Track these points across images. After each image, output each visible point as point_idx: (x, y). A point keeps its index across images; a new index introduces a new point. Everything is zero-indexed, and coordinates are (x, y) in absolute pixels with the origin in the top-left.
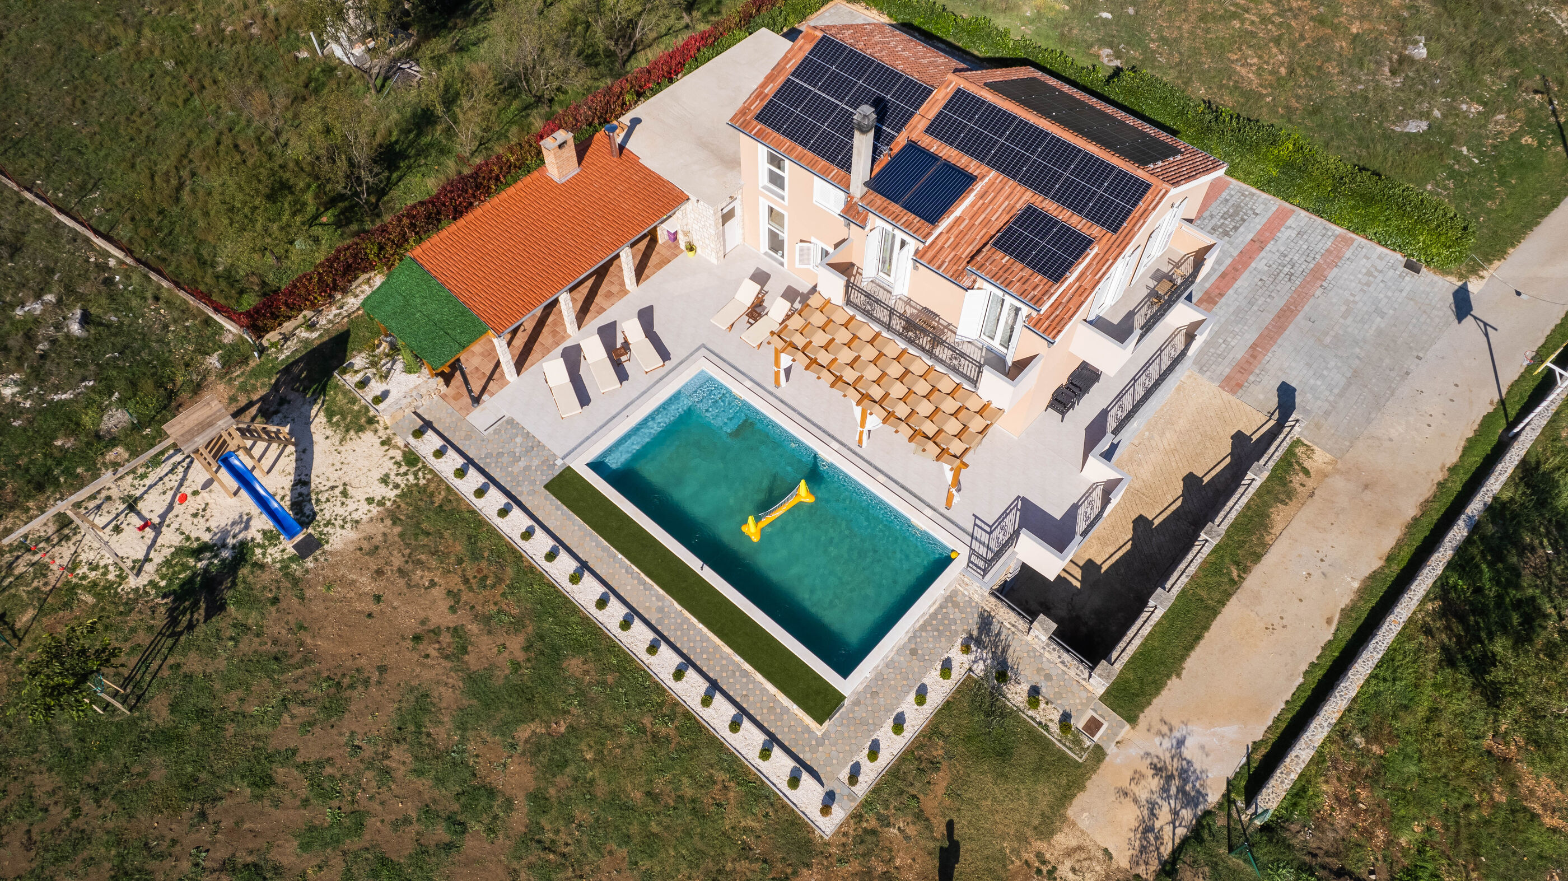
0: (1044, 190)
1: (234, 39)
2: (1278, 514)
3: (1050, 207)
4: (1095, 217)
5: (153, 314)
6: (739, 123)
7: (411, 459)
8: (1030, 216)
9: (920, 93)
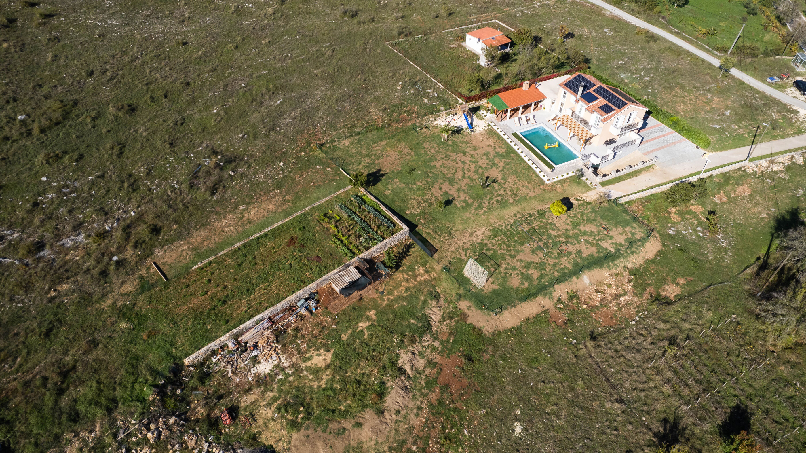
0: (610, 102)
1: (462, 57)
2: (644, 172)
3: (610, 104)
4: (617, 107)
5: (447, 96)
6: (561, 85)
7: (489, 125)
8: (606, 105)
9: (594, 85)
